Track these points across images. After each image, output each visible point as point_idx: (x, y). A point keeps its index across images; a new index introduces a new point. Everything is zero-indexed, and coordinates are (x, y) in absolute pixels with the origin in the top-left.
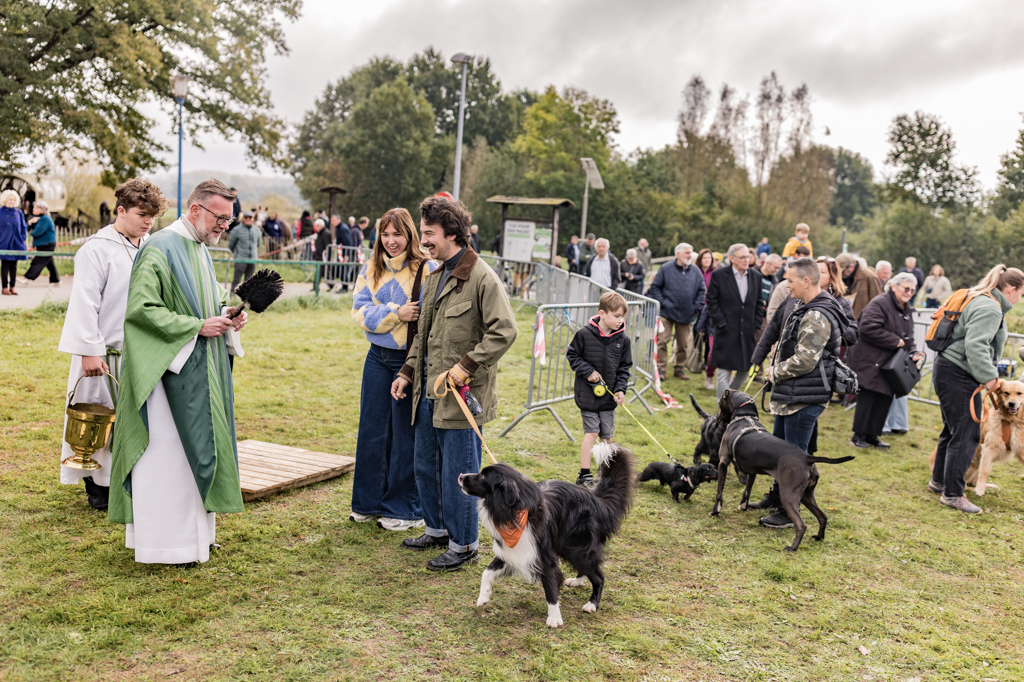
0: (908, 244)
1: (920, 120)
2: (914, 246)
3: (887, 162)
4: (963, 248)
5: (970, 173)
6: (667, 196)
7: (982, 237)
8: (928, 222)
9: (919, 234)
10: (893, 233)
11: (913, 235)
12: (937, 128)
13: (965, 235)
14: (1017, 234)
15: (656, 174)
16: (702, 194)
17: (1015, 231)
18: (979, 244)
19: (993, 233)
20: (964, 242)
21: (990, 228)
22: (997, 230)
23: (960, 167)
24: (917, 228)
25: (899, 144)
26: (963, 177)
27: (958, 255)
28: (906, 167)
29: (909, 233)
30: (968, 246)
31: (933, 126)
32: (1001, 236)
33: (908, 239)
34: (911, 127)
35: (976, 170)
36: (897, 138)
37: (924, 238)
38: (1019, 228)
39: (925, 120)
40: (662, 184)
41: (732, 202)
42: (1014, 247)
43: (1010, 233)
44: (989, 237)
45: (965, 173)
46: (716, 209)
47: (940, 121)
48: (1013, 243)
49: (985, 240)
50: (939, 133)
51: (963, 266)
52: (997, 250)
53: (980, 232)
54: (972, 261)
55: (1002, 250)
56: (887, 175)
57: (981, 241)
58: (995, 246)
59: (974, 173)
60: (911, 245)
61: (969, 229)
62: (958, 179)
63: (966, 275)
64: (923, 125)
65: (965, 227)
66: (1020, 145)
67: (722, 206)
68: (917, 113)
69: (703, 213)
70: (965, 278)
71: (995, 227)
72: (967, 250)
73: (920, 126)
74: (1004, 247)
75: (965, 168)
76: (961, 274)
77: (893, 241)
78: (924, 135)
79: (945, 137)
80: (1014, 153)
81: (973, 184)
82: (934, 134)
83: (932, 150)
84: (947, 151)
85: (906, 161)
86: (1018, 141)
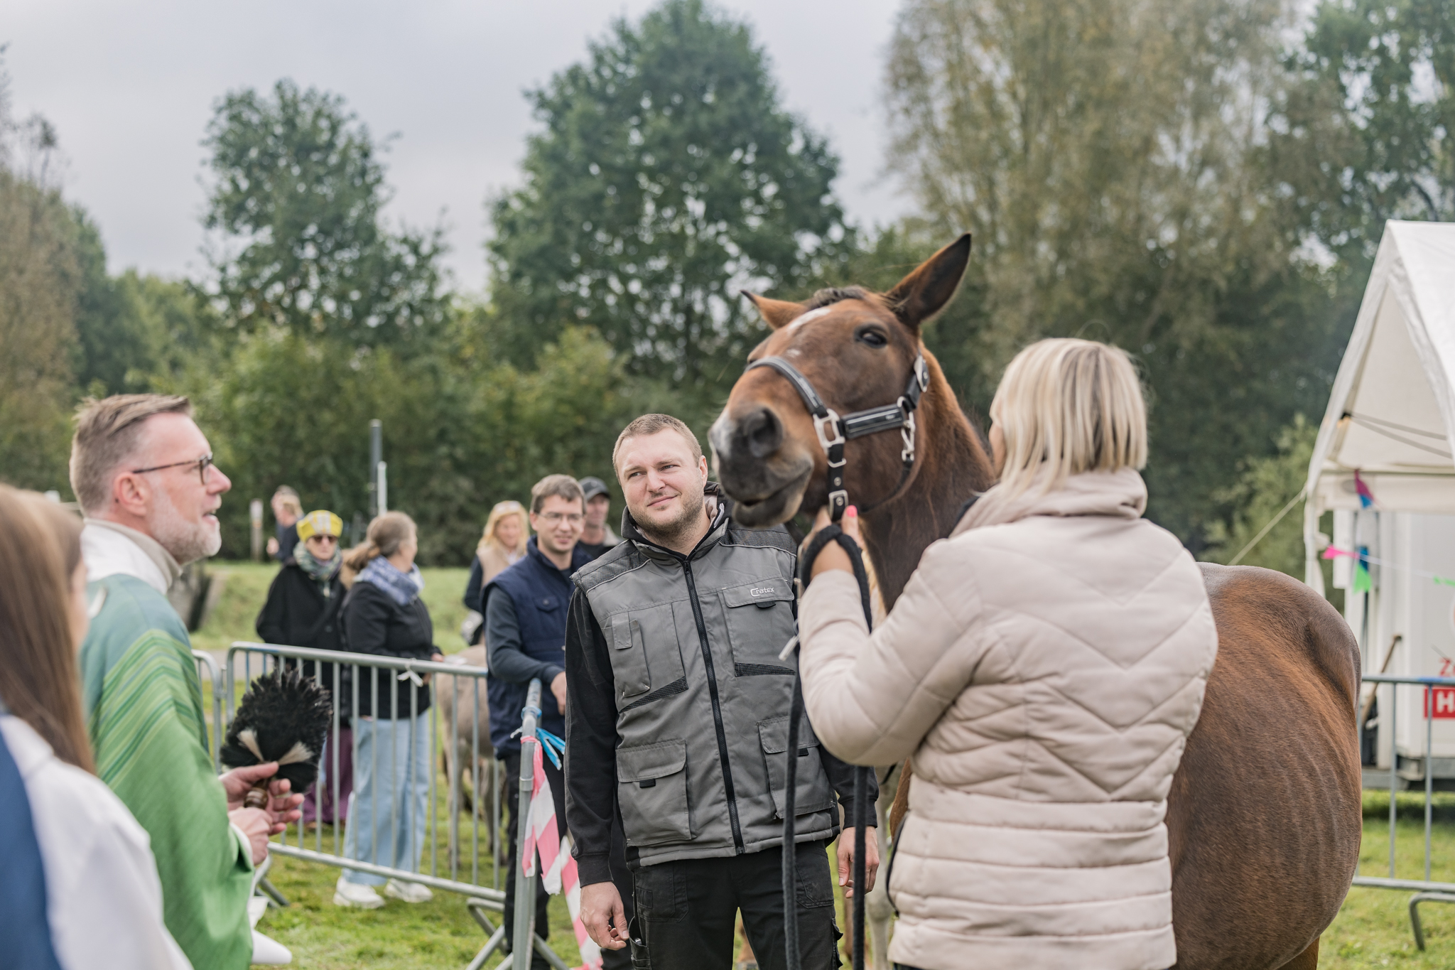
0: (298, 446)
1: (290, 108)
2: (318, 453)
3: (211, 222)
4: (443, 450)
5: (425, 249)
7: (481, 418)
8: (348, 385)
9: (327, 416)
10: (255, 418)
11: (311, 421)
12: (334, 128)
13: (443, 414)
14: (565, 409)
17: (560, 401)
18: (477, 439)
19: (509, 407)
20: (442, 436)
21: (500, 395)
22: (519, 399)
23: (399, 233)
24: (321, 403)
25: (239, 174)
26: (410, 260)
27: (429, 471)
28: (265, 236)
29: (301, 416)
30: (453, 444)
31: (324, 123)
32: (529, 412)
33: (301, 433)
34: (266, 124)
35: (441, 242)
36: (231, 153)
37: (342, 428)
38: (568, 393)
39: (303, 107)
42: (562, 440)
43: (547, 405)
44: (498, 418)
45: (415, 249)
47: (344, 111)
48: (558, 432)
49: (493, 427)
50: (341, 142)
51: (445, 499)
52: (520, 452)
53: (476, 405)
54: (465, 484)
55: (534, 451)
56: (219, 259)
57: (480, 429)
58: (517, 442)
59: (436, 250)
60: (308, 448)
61: (451, 399)
62: (398, 265)
63: (454, 522)
64: (298, 121)
65: (438, 395)
66: (530, 176)
68: (279, 87)
70: (452, 532)
71: (512, 394)
72: (451, 456)
73: (290, 123)
74: (539, 441)
75: (413, 237)
76: (442, 520)
77: (260, 440)
78: (304, 148)
79: (355, 154)
80: (520, 196)
81: (433, 279)
82: (330, 145)
83: (326, 190)
84: (368, 190)
85: (258, 221)
86: (529, 166)
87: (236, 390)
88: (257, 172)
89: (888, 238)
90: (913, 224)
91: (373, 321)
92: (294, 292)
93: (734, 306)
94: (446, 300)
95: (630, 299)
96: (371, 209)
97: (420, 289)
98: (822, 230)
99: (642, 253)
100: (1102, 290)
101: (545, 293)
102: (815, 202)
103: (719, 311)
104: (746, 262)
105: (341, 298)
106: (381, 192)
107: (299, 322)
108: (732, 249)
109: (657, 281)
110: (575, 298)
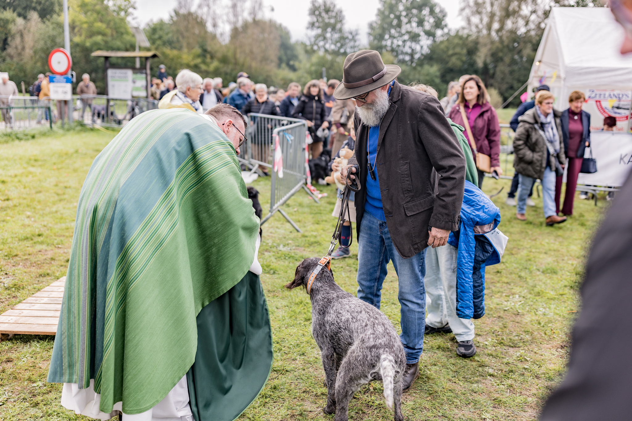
1: (325, 2)
3: (308, 28)
5: (354, 34)
6: (175, 52)
8: (336, 65)
12: (334, 7)
15: (166, 38)
16: (198, 50)
23: (348, 30)
25: (314, 17)
26: (350, 37)
28: (319, 31)
31: (332, 6)
34: (320, 6)
35: (358, 32)
36: (312, 12)
39: (328, 2)
40: (170, 43)
41: (219, 55)
45: (352, 34)
46: (208, 60)
47: (336, 3)
50: (336, 10)
56: (309, 36)
59: (357, 34)
62: (347, 38)
64: (327, 5)
66: (378, 18)
67: (212, 57)
69: (201, 63)
73: (325, 6)
75: (351, 32)
78: (327, 11)
79: (339, 14)
80: (376, 22)
81: (355, 41)
82: (333, 11)
83: (332, 21)
84: (341, 21)
85: (318, 27)
86: (378, 15)
87: (312, 65)
88: (319, 17)
89: (458, 31)
90: (463, 28)
91: (342, 51)
92: (325, 44)
93: (422, 47)
94: (359, 46)
95: (399, 46)
96: (342, 25)
97: (352, 44)
98: (442, 29)
99: (402, 35)
100: (506, 43)
101: (379, 44)
102: (441, 23)
103: (418, 48)
104: (426, 37)
105: (335, 45)
106: (344, 21)
107: (326, 51)
108: (422, 34)
109: (404, 41)
110: (386, 46)
